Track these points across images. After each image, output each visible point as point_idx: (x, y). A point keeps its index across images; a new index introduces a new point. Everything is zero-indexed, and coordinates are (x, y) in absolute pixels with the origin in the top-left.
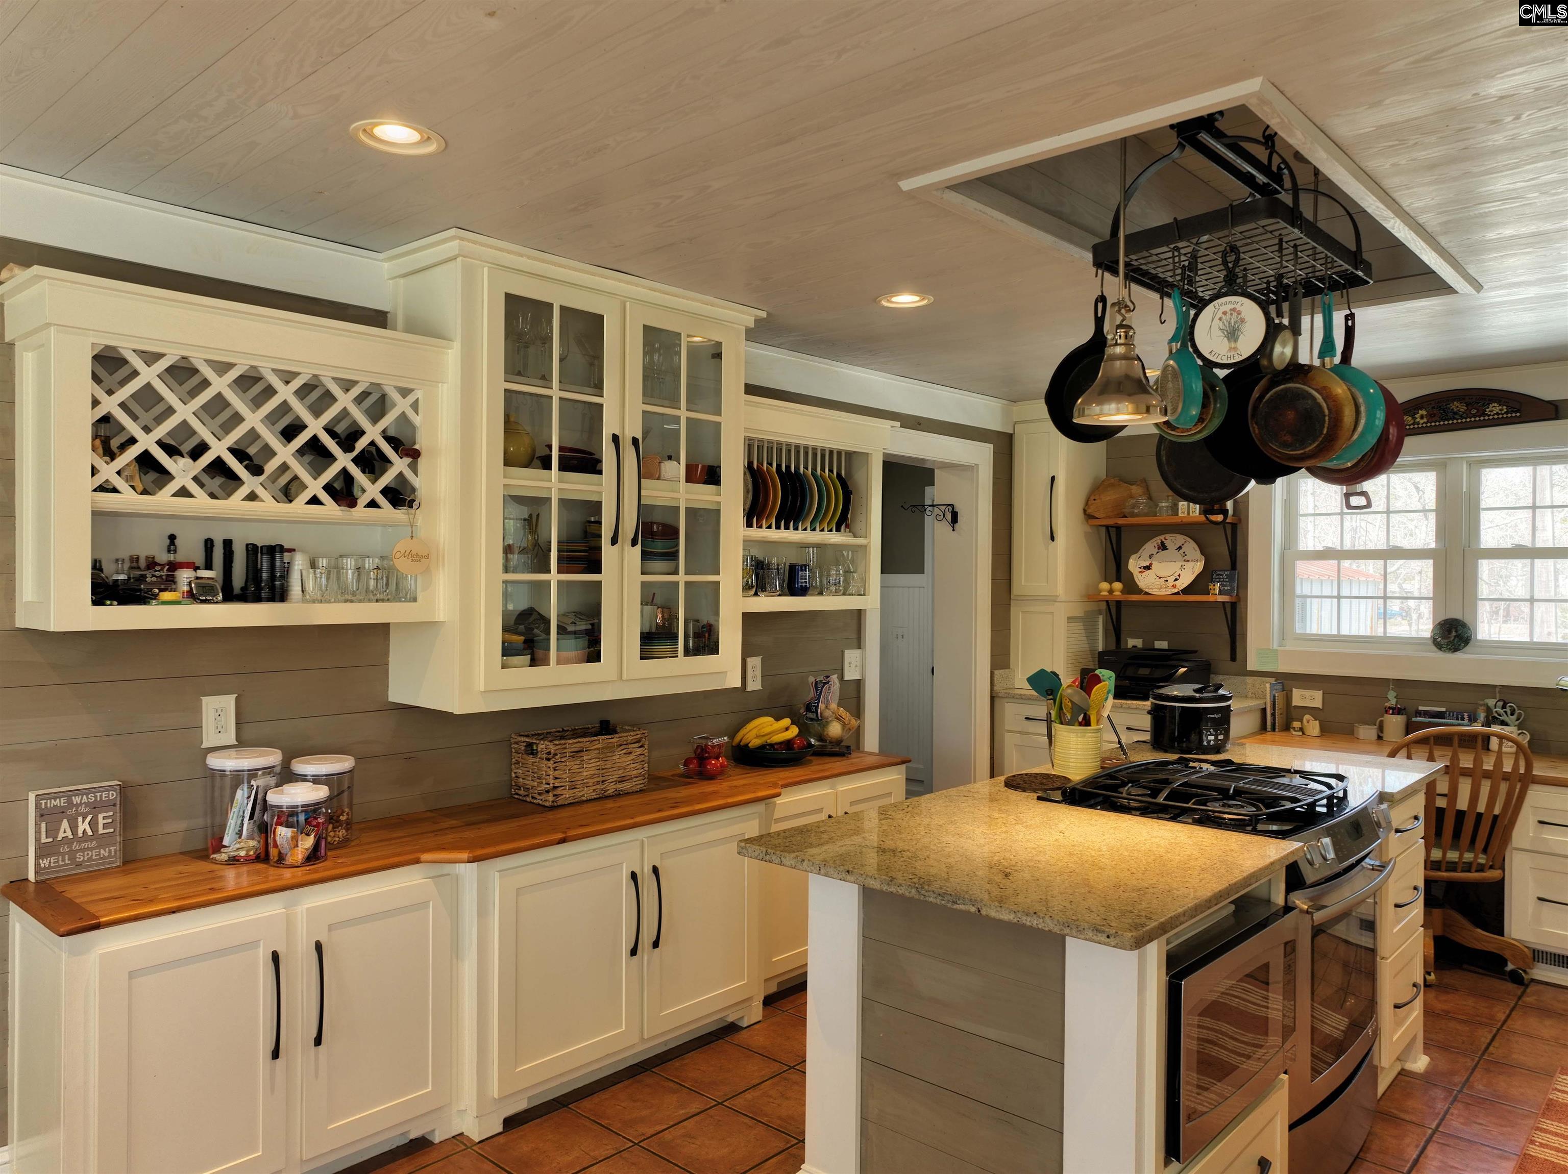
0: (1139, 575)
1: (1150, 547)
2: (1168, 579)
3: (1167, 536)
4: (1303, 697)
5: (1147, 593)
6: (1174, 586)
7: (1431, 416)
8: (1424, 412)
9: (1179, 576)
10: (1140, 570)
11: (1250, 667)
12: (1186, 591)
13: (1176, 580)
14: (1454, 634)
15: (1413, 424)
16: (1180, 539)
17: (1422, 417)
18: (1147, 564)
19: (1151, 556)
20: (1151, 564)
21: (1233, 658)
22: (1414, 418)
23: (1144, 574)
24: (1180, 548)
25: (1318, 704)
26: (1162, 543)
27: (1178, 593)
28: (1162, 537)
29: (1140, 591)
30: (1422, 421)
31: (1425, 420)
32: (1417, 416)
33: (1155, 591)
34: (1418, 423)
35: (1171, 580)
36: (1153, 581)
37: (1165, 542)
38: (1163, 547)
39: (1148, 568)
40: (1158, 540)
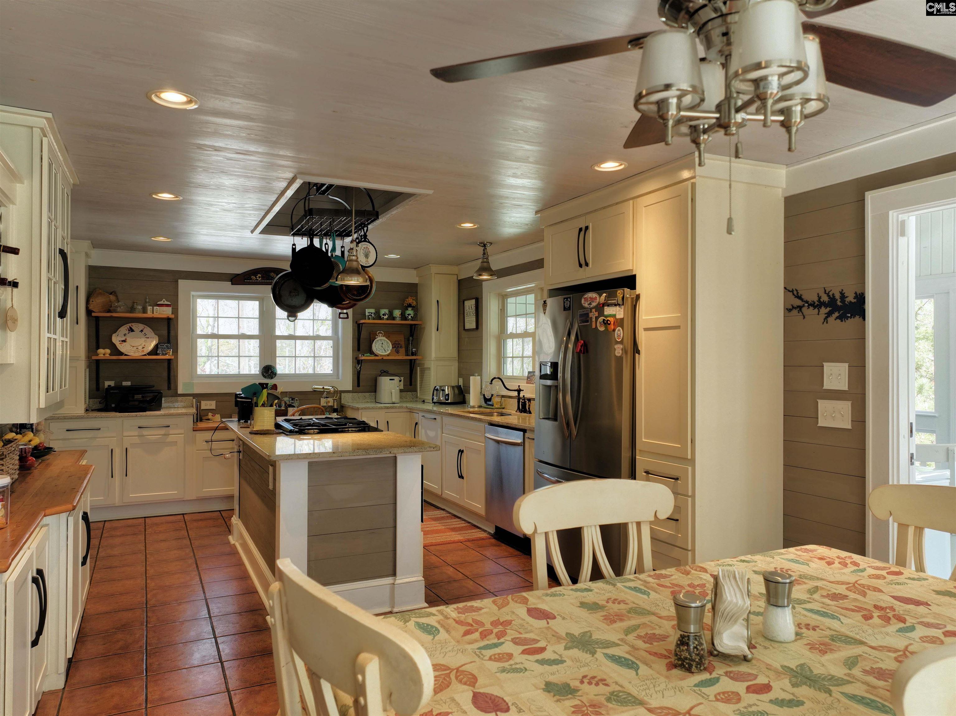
0: (120, 345)
1: (123, 330)
2: (138, 347)
3: (133, 324)
4: (206, 405)
5: (126, 355)
6: (143, 351)
7: (263, 278)
8: (260, 275)
9: (145, 345)
10: (119, 342)
11: (180, 391)
12: (150, 354)
13: (143, 348)
14: (270, 371)
15: (256, 280)
16: (141, 326)
17: (259, 277)
18: (124, 339)
19: (125, 335)
20: (126, 339)
21: (169, 388)
22: (256, 277)
23: (122, 345)
24: (142, 331)
25: (213, 407)
26: (130, 328)
27: (145, 355)
28: (130, 325)
29: (121, 354)
30: (259, 279)
31: (261, 279)
32: (257, 277)
33: (131, 354)
34: (258, 280)
35: (140, 348)
36: (130, 348)
37: (132, 327)
38: (131, 330)
39: (124, 341)
40: (128, 326)
